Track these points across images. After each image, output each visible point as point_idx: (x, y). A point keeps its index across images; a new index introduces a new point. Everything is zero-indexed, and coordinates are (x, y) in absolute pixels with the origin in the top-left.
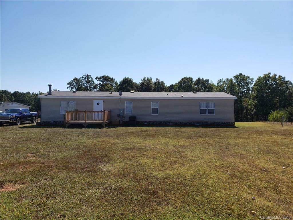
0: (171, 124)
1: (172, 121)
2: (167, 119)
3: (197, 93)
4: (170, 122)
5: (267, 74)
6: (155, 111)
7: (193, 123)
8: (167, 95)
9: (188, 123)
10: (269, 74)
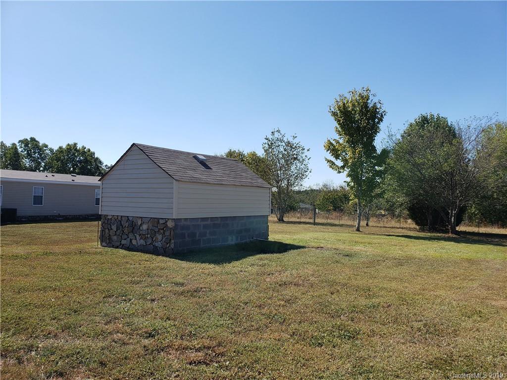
0: (60, 219)
1: (62, 214)
2: (55, 212)
3: (77, 176)
4: (59, 216)
5: (73, 144)
6: (38, 200)
7: (86, 216)
8: (47, 176)
9: (81, 217)
10: (75, 144)
